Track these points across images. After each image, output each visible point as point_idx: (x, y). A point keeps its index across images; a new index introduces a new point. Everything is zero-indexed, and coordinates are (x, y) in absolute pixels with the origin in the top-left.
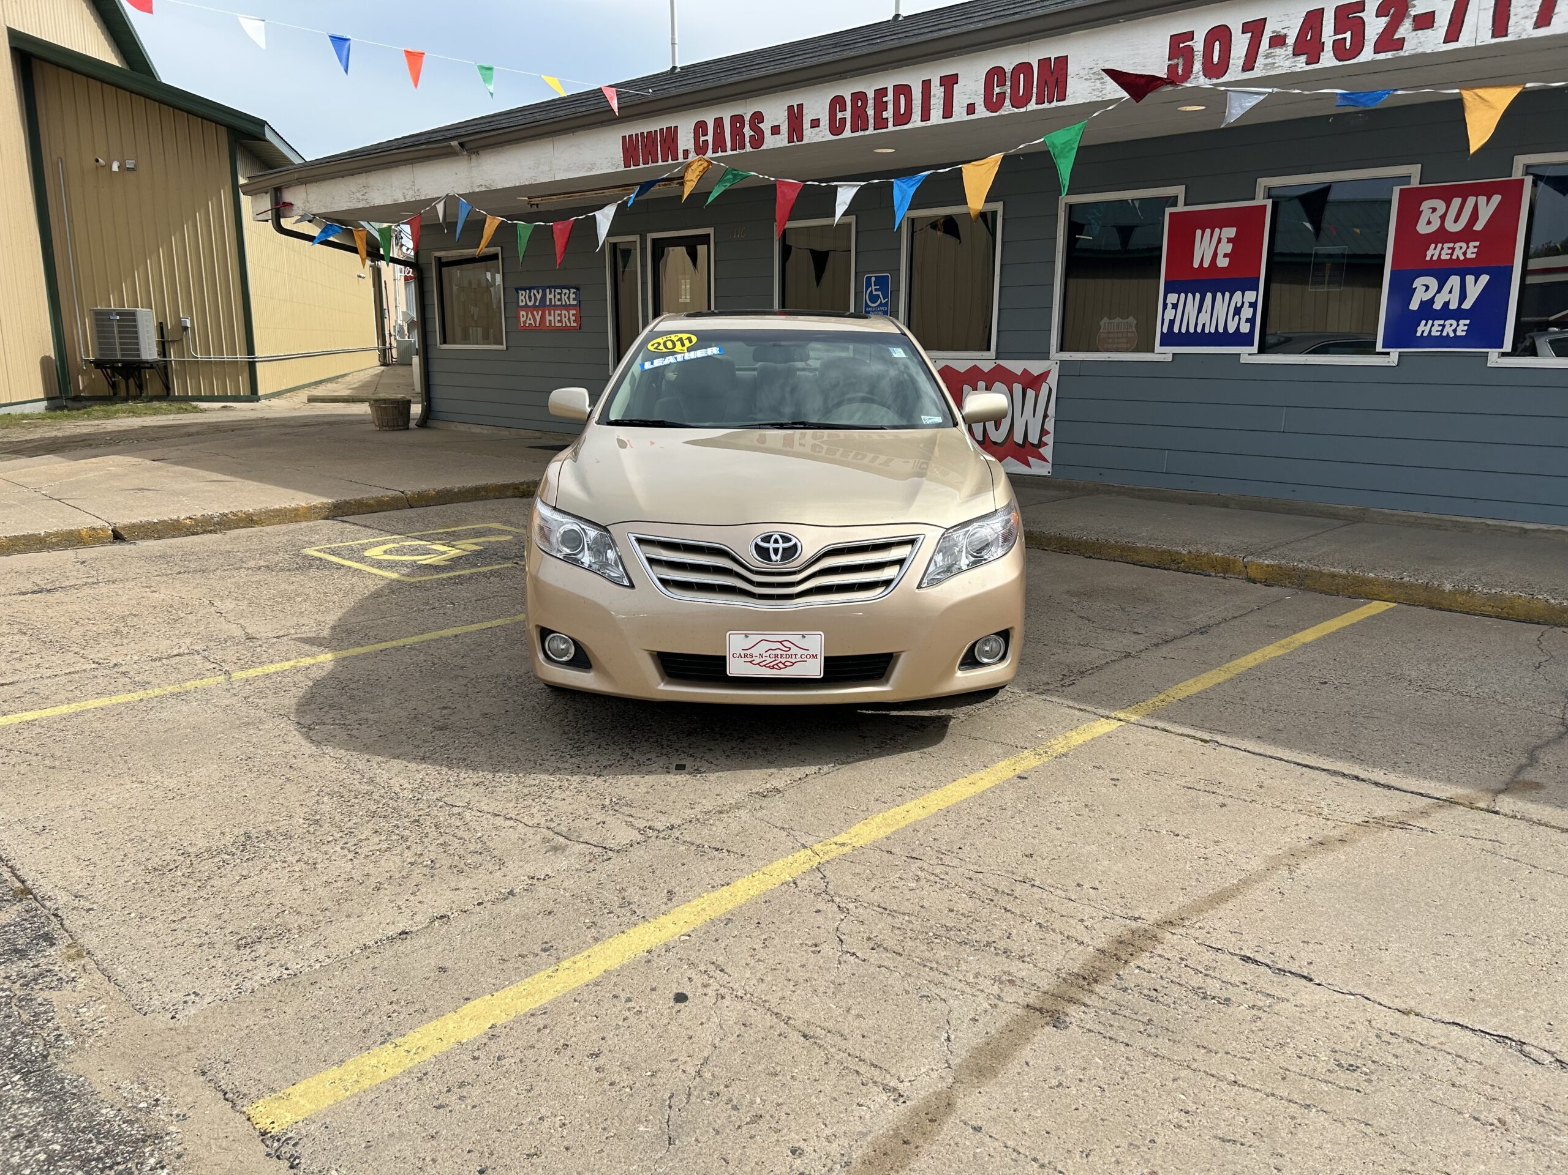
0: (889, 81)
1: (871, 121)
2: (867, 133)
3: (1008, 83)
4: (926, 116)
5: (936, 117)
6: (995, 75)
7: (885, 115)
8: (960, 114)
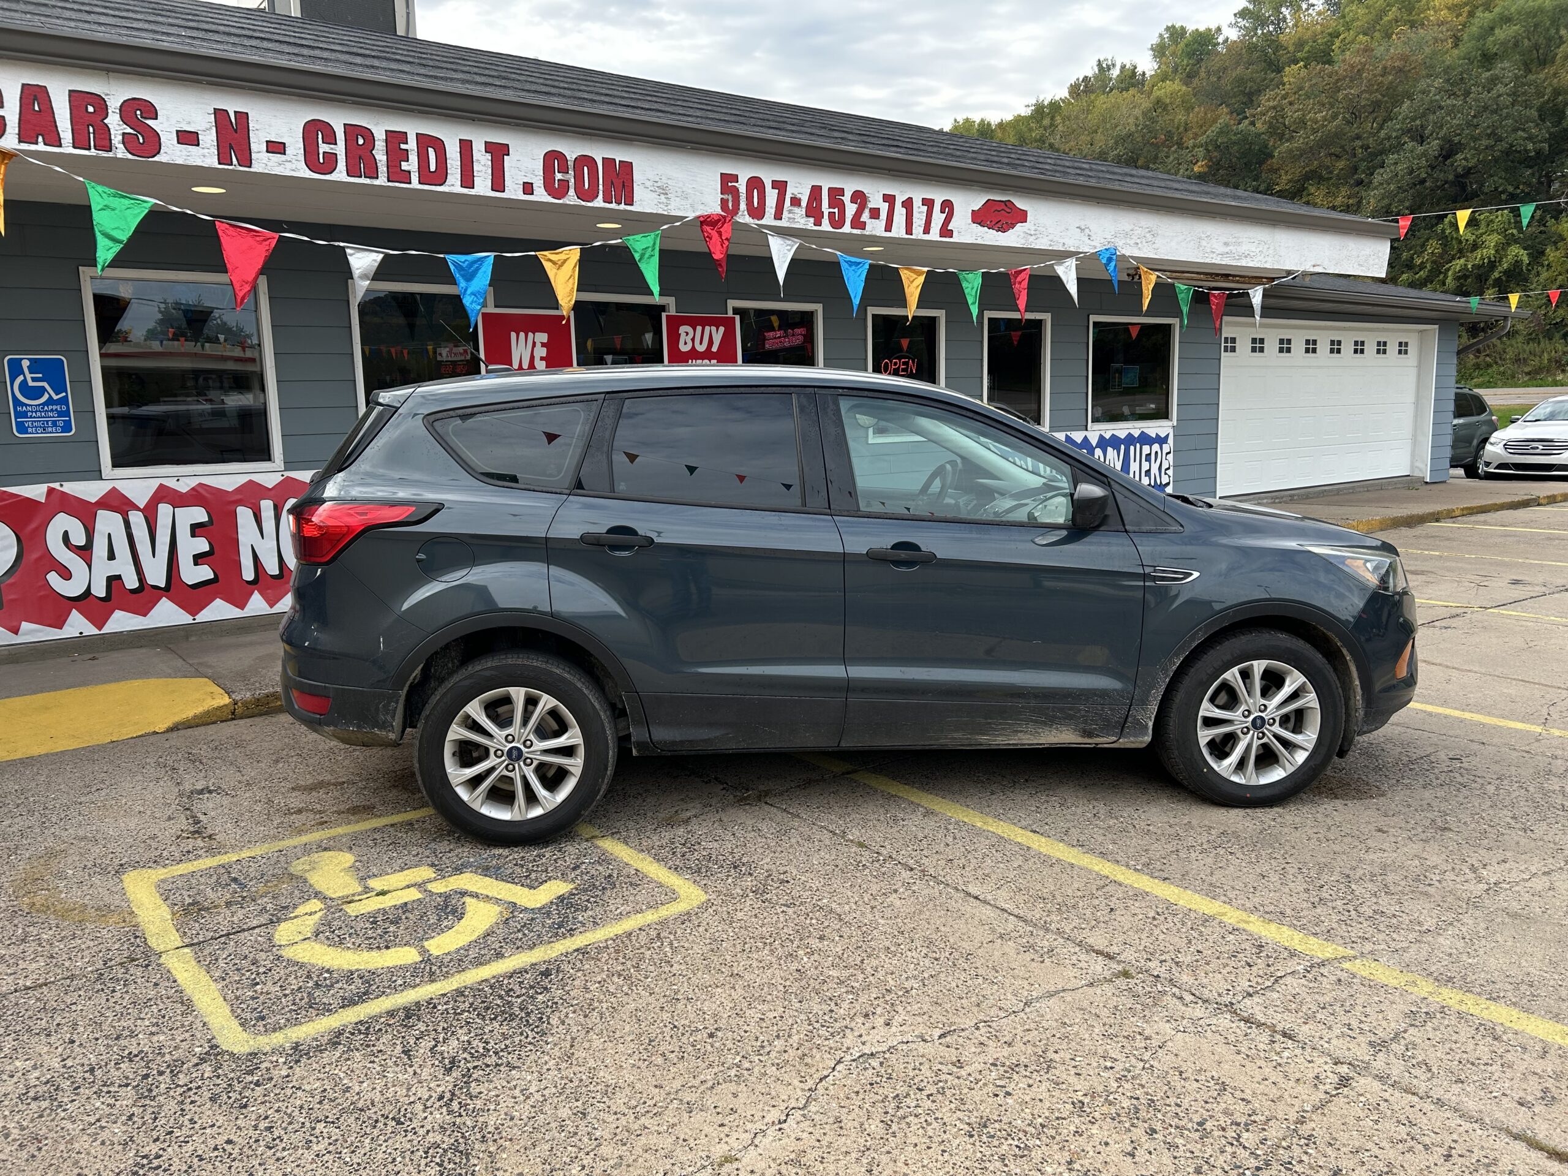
0: (412, 128)
1: (383, 169)
2: (376, 182)
3: (571, 172)
4: (468, 179)
5: (483, 186)
6: (553, 160)
7: (405, 166)
8: (513, 191)
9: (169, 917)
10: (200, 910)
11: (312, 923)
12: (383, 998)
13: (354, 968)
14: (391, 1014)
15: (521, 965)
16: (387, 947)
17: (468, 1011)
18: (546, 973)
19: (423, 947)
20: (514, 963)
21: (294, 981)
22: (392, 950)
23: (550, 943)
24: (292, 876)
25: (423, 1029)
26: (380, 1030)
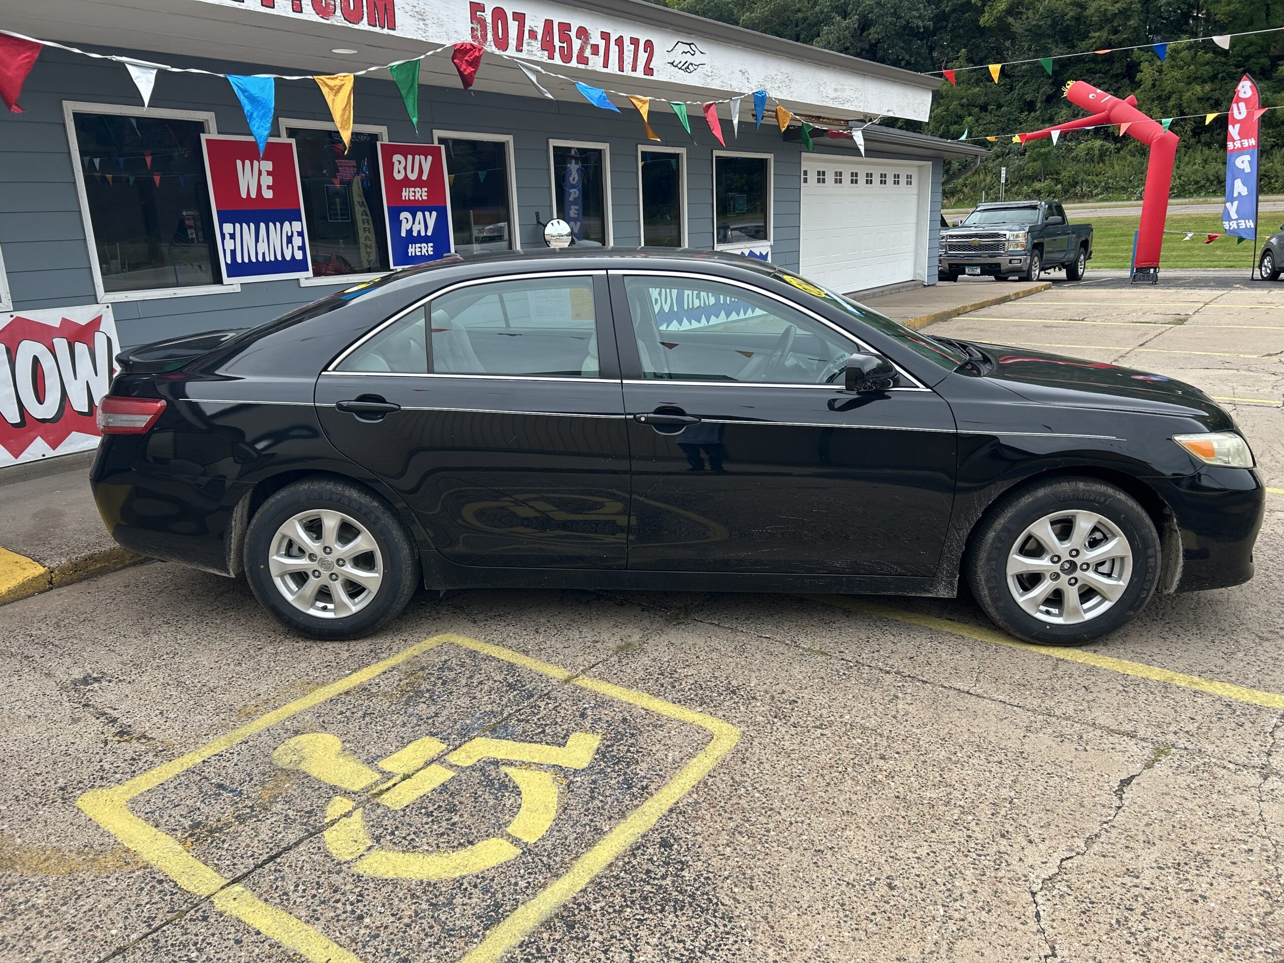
8: (282, 7)
9: (180, 848)
10: (211, 832)
11: (357, 826)
12: (521, 908)
13: (457, 875)
14: (547, 924)
15: (632, 839)
16: (471, 843)
17: (627, 906)
18: (665, 844)
19: (509, 835)
20: (622, 837)
21: (402, 906)
22: (480, 845)
23: (637, 806)
24: (287, 773)
25: (600, 938)
26: (553, 949)
